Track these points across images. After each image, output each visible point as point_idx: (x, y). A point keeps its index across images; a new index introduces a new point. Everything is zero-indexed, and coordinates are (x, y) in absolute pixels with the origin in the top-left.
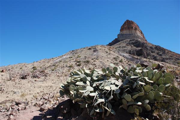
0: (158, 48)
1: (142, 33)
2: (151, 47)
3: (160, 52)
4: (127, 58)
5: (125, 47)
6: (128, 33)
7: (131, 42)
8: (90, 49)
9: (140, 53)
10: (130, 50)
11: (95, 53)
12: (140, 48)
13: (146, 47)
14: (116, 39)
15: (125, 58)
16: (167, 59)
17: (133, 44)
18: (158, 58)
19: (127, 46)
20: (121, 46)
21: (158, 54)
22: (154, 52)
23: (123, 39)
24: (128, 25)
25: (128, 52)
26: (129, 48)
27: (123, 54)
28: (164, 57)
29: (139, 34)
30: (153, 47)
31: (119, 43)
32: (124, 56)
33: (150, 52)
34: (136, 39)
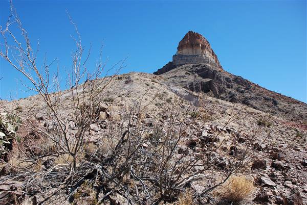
0: (239, 80)
1: (213, 54)
2: (227, 79)
3: (241, 86)
5: (183, 77)
6: (191, 54)
7: (194, 69)
8: (119, 78)
9: (207, 88)
10: (192, 83)
11: (127, 86)
12: (208, 80)
13: (218, 78)
14: (170, 62)
15: (177, 95)
16: (252, 99)
17: (198, 71)
18: (237, 97)
19: (187, 75)
20: (178, 76)
21: (238, 90)
22: (232, 87)
23: (181, 63)
24: (191, 40)
25: (188, 86)
26: (191, 79)
27: (175, 89)
28: (247, 95)
29: (208, 55)
30: (231, 79)
31: (175, 69)
32: (176, 92)
33: (226, 86)
34: (203, 64)
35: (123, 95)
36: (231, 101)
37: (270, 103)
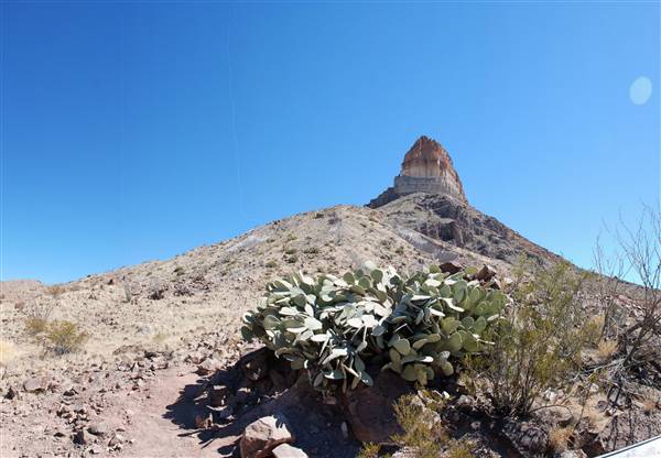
0: (491, 223)
2: (475, 220)
4: (414, 244)
5: (411, 213)
6: (423, 175)
7: (428, 201)
8: (319, 216)
9: (447, 234)
10: (425, 224)
11: (334, 229)
12: (449, 221)
14: (390, 189)
15: (409, 242)
16: (509, 253)
17: (433, 206)
18: (489, 250)
19: (417, 211)
20: (403, 211)
21: (490, 238)
22: (482, 233)
24: (424, 152)
26: (423, 217)
28: (503, 247)
29: (450, 181)
32: (407, 238)
33: (473, 232)
34: (441, 194)
35: (332, 242)
36: (482, 254)
37: (534, 260)
